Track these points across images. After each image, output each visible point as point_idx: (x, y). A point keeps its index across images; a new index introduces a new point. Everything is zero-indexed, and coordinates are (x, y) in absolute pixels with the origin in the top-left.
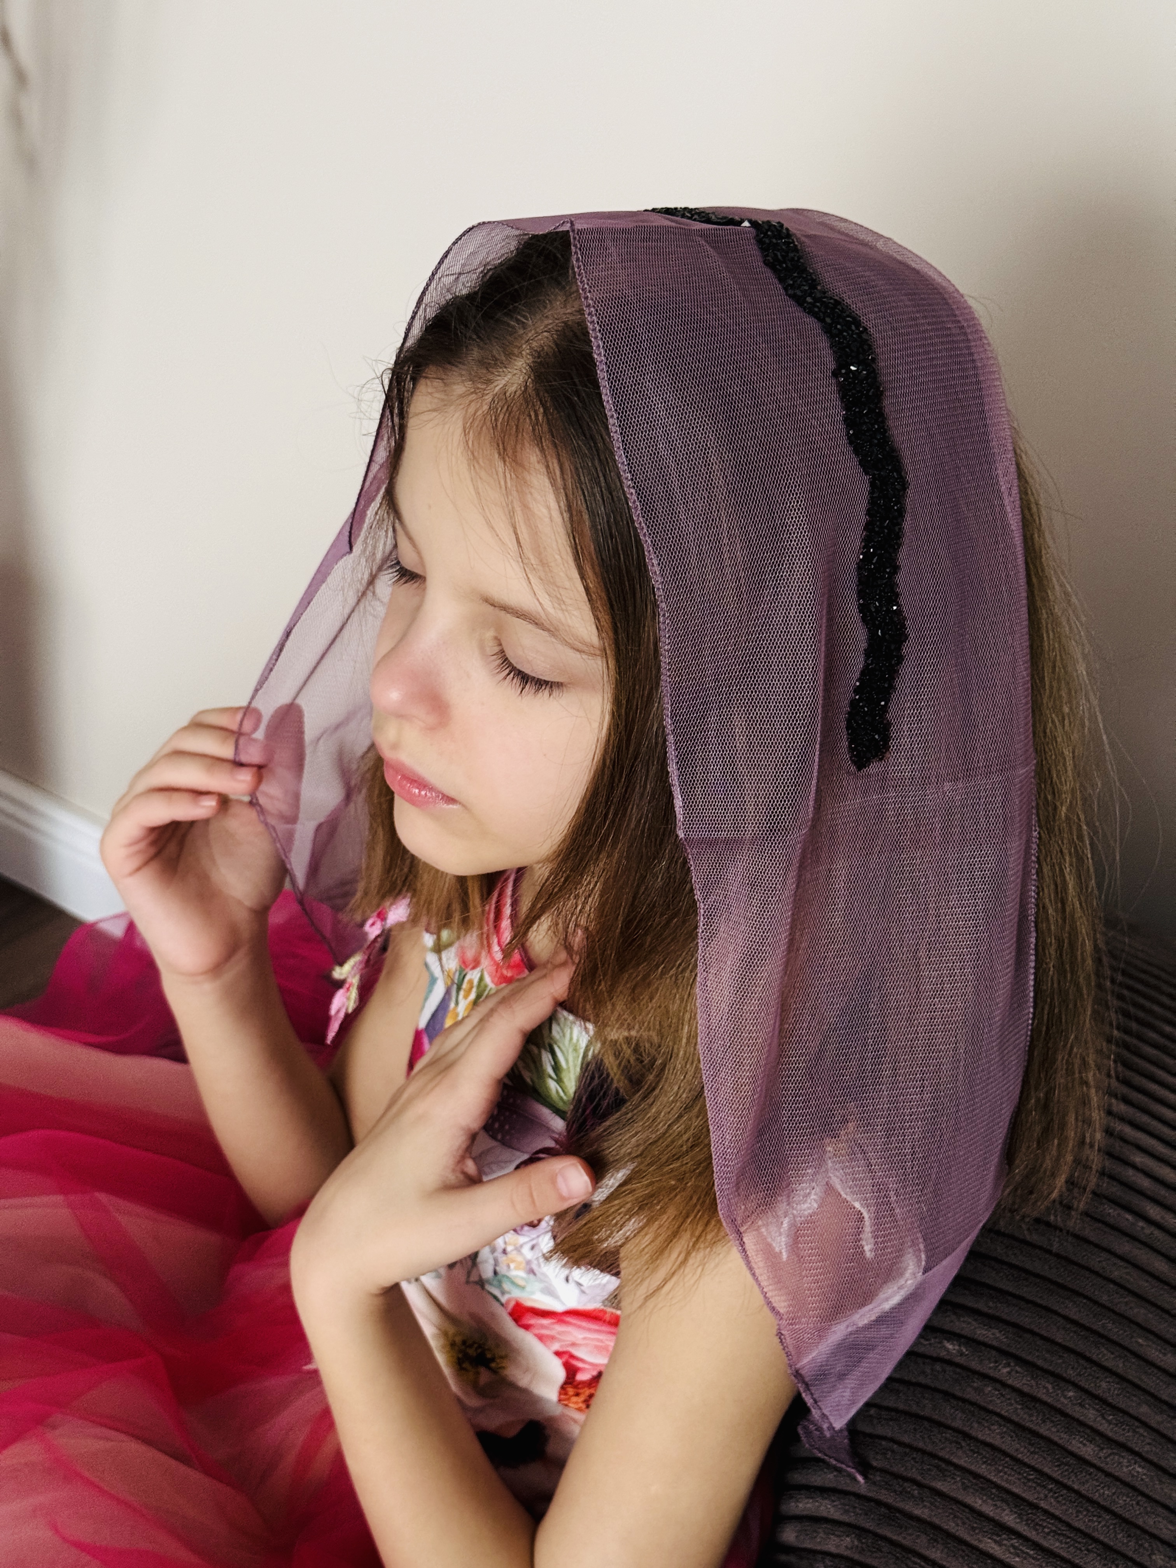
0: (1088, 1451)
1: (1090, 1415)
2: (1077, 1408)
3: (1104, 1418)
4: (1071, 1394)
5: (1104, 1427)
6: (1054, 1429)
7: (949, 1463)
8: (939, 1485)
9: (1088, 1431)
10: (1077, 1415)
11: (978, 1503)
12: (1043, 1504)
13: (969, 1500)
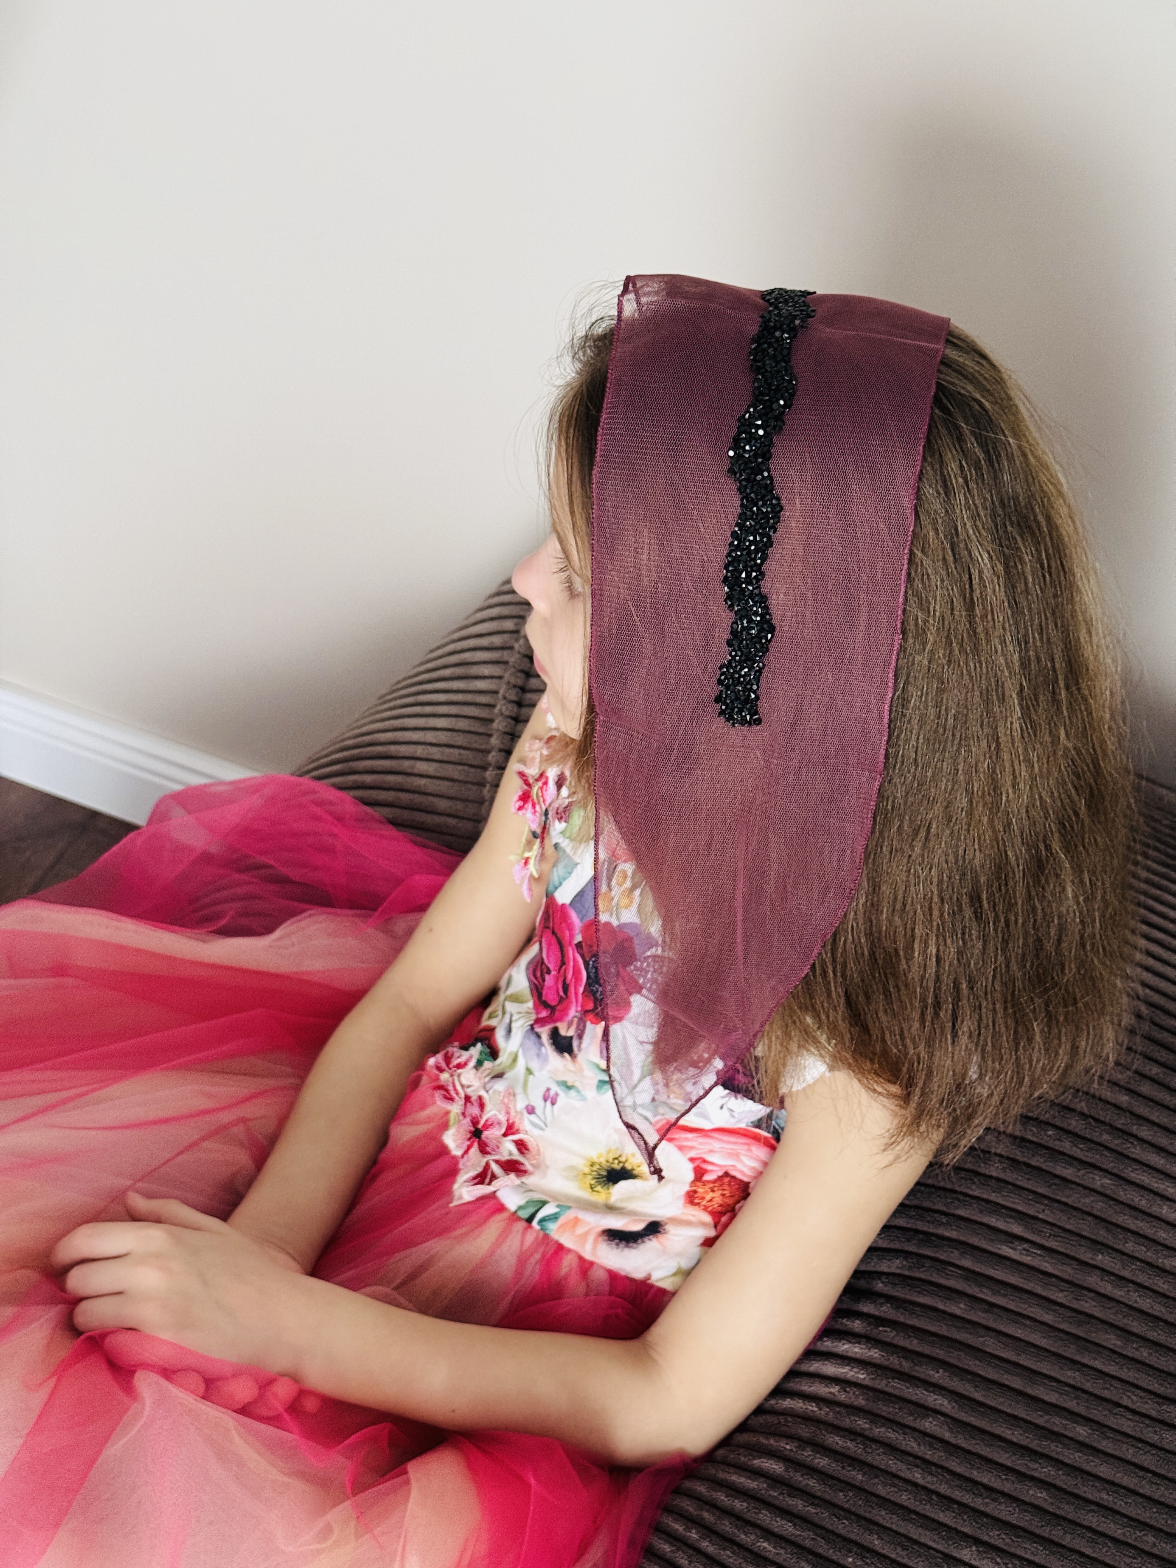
0: (1068, 1172)
1: (1066, 1146)
2: (1057, 1142)
3: (1077, 1147)
4: (1050, 1133)
5: (1078, 1154)
6: (1042, 1160)
7: (966, 1195)
8: (961, 1212)
9: (1066, 1158)
10: (1057, 1148)
11: (993, 1221)
12: (1041, 1216)
13: (985, 1220)
